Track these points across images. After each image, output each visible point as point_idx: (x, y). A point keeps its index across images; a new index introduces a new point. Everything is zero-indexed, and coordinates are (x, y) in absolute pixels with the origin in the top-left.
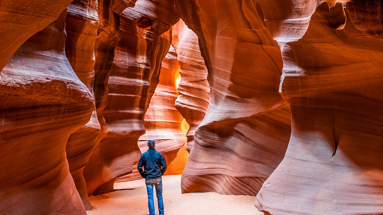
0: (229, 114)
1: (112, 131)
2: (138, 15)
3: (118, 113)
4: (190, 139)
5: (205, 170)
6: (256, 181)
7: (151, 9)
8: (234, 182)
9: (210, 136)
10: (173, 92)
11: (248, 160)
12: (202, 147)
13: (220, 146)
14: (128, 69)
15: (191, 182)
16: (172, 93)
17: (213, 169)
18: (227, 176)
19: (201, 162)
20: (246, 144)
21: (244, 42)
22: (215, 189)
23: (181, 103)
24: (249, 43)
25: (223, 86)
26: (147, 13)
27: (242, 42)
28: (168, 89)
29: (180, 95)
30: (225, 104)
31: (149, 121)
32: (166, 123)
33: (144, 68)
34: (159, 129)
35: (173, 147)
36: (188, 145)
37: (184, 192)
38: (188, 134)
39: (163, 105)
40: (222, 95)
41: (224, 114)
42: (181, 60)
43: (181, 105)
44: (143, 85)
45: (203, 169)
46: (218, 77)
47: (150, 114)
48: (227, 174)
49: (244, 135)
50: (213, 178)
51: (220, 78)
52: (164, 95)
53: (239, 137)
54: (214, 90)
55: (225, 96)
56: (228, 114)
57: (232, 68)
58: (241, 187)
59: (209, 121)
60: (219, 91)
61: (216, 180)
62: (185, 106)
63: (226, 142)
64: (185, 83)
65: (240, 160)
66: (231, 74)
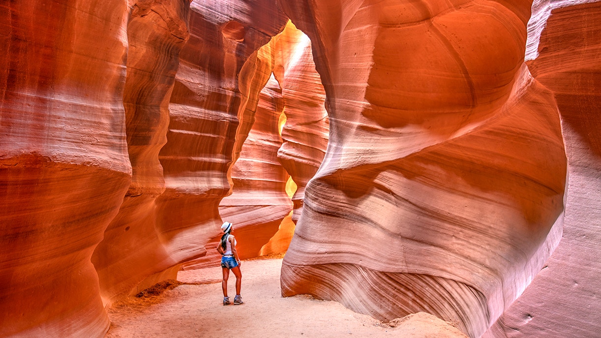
0: (364, 156)
1: (177, 188)
2: (226, 20)
3: (190, 160)
4: (297, 204)
5: (322, 255)
6: (427, 284)
7: (245, 12)
8: (378, 281)
9: (332, 195)
10: (276, 140)
11: (404, 238)
12: (318, 214)
13: (349, 212)
14: (208, 96)
15: (299, 277)
16: (275, 142)
17: (336, 255)
18: (364, 268)
19: (314, 241)
20: (398, 209)
21: (391, 27)
22: (341, 291)
23: (286, 154)
24: (400, 25)
25: (352, 111)
26: (238, 16)
27: (388, 27)
28: (270, 136)
29: (285, 143)
30: (356, 140)
31: (242, 180)
32: (265, 183)
33: (232, 97)
34: (255, 190)
35: (274, 216)
36: (294, 213)
37: (286, 294)
38: (294, 198)
39: (262, 158)
40: (350, 126)
41: (355, 157)
42: (287, 96)
43: (285, 156)
44: (229, 120)
45: (318, 253)
46: (344, 98)
47: (244, 170)
48: (363, 265)
49: (394, 192)
50: (336, 270)
51: (346, 99)
52: (263, 144)
53: (385, 196)
54: (336, 121)
55: (356, 126)
56: (362, 156)
57: (369, 76)
58: (393, 292)
59: (330, 170)
60: (345, 121)
61: (342, 275)
62: (291, 157)
63: (359, 206)
64: (290, 126)
65: (390, 239)
66: (367, 88)
